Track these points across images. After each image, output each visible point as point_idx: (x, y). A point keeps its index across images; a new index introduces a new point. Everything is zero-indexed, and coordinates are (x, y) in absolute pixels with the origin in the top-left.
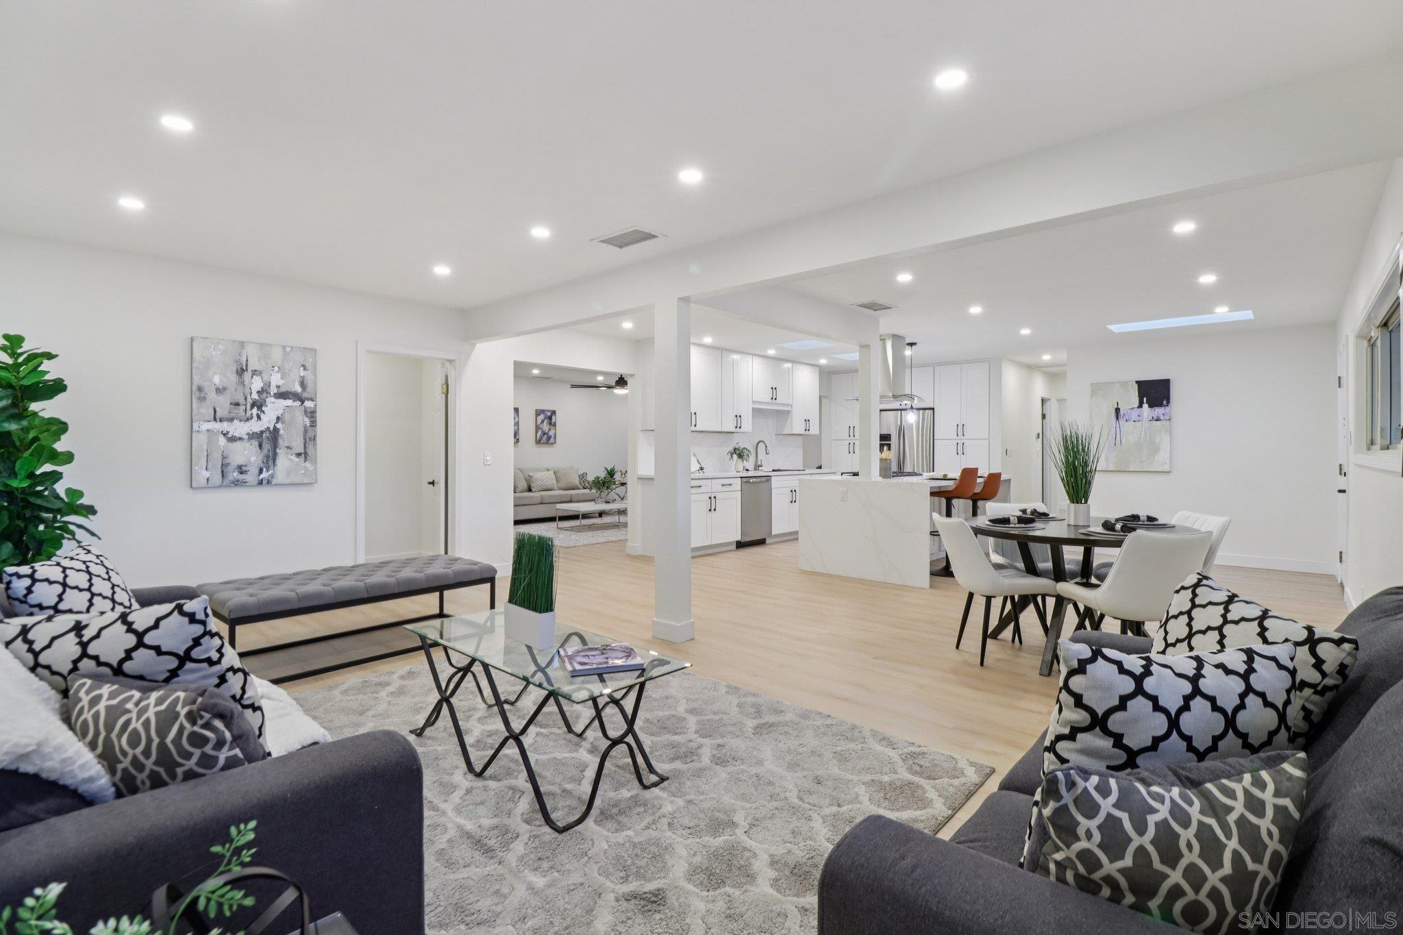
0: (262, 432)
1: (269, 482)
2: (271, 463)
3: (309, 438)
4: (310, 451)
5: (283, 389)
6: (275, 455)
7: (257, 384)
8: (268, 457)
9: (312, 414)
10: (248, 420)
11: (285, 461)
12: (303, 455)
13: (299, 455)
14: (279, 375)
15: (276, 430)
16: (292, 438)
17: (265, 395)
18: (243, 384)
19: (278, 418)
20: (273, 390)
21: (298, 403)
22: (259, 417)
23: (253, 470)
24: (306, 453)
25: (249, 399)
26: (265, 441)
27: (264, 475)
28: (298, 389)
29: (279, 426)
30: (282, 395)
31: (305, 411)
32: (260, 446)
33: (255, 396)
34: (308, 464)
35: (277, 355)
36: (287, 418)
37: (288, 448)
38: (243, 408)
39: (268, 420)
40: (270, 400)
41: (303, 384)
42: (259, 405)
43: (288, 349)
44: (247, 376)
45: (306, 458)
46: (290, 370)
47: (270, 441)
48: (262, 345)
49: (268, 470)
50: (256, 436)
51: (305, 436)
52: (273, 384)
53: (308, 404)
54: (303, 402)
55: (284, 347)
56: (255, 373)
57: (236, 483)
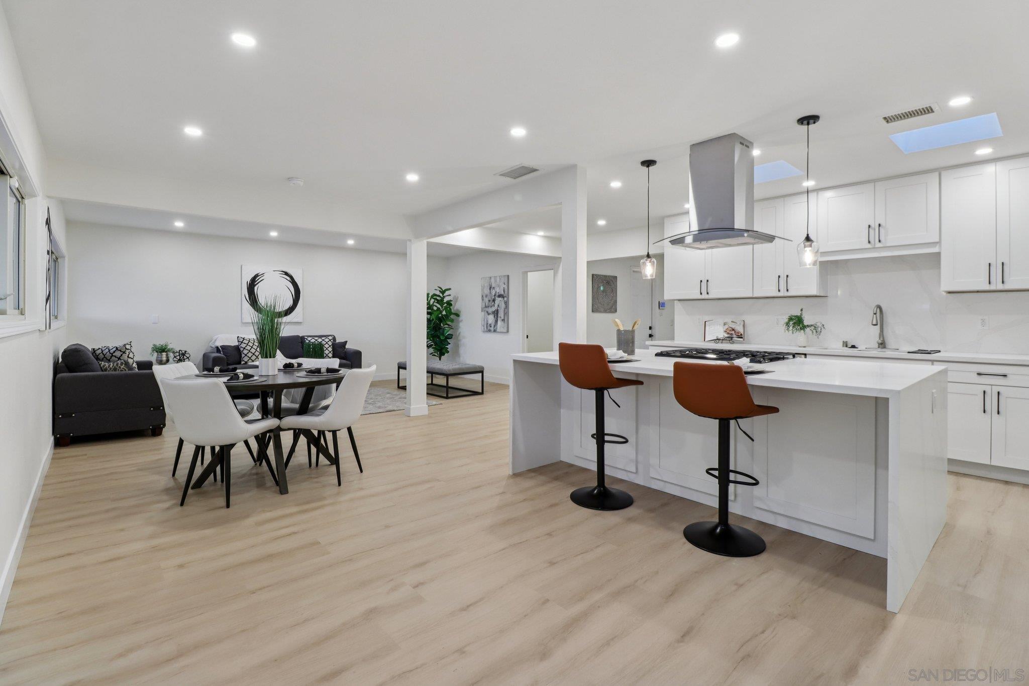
5: (499, 294)
7: (493, 292)
11: (499, 322)
12: (503, 320)
15: (498, 310)
16: (501, 314)
20: (497, 295)
23: (493, 326)
27: (495, 327)
30: (500, 296)
35: (498, 279)
40: (497, 298)
42: (494, 301)
43: (501, 277)
47: (496, 313)
50: (493, 313)
52: (497, 291)
53: (505, 299)
57: (490, 331)
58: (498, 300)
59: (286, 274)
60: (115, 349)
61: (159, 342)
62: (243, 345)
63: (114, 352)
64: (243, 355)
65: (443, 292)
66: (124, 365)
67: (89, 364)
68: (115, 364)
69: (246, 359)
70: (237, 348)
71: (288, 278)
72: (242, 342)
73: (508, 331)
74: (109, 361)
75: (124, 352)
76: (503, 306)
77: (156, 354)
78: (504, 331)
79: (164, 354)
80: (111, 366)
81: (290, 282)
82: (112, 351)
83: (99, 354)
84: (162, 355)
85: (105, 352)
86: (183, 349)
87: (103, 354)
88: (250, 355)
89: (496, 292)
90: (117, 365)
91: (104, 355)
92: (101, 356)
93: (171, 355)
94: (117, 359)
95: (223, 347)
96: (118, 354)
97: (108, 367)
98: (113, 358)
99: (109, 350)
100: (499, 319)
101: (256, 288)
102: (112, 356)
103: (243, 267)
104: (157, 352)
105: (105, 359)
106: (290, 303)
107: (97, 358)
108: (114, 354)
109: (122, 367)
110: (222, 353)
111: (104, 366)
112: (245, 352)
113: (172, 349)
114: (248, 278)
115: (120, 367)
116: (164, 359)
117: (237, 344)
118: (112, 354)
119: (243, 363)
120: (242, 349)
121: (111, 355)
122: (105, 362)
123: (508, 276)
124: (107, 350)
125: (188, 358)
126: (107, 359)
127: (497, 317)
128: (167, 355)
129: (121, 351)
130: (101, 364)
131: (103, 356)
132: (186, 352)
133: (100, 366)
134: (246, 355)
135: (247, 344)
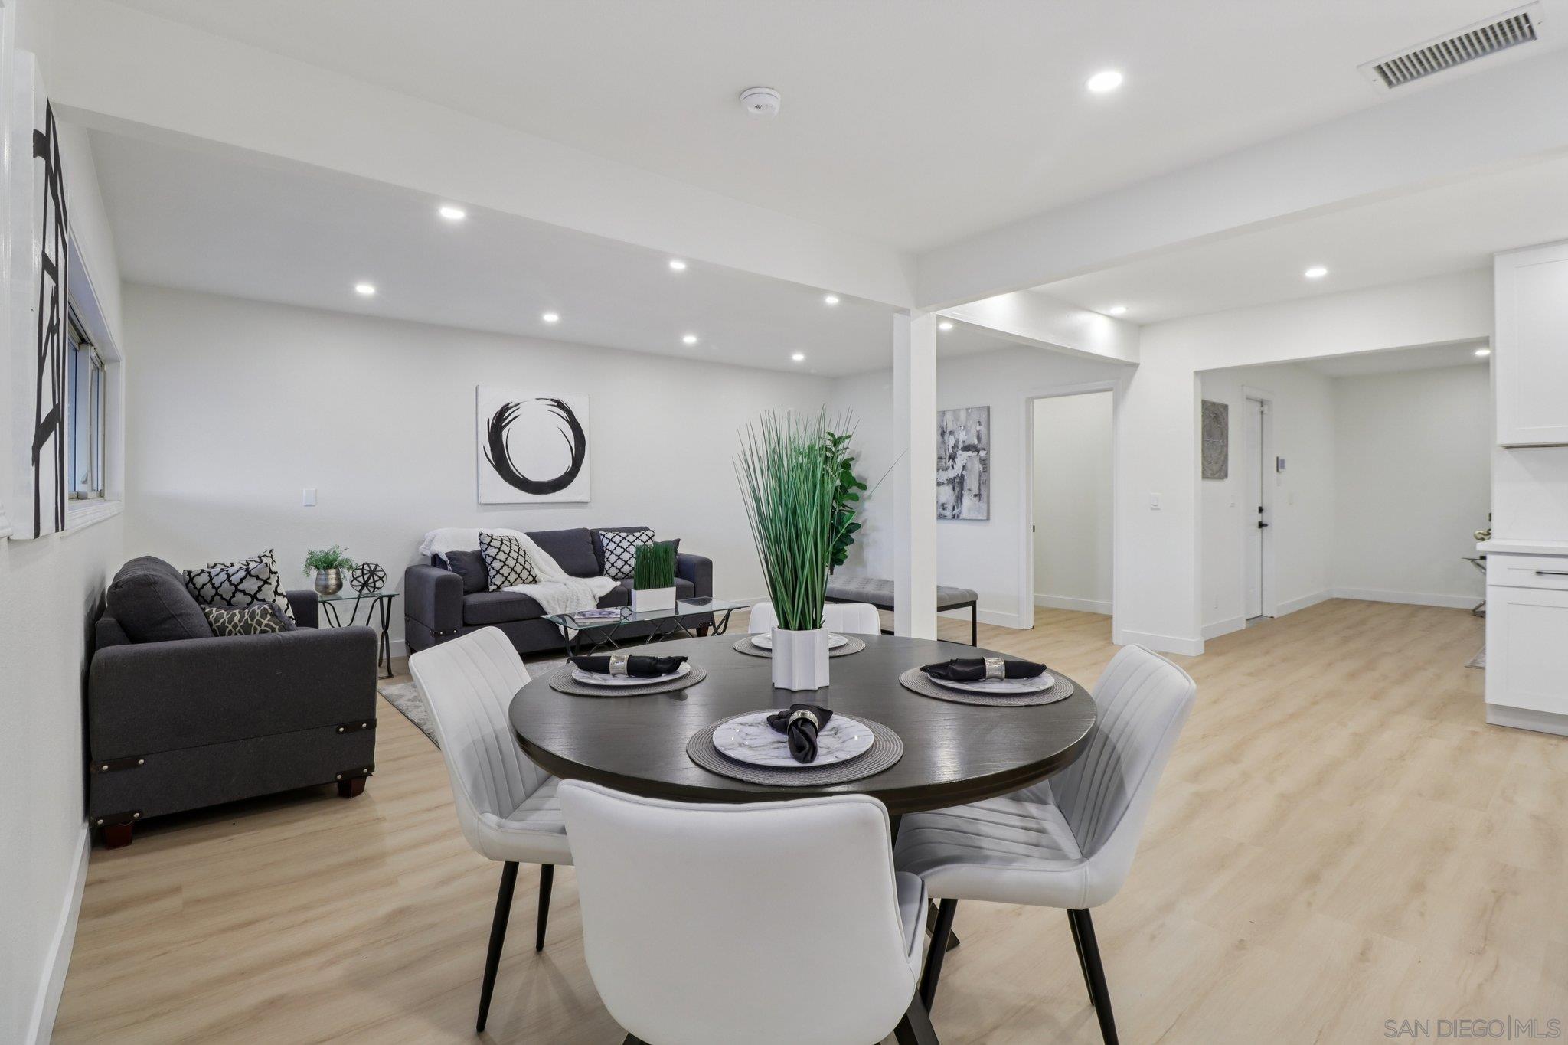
0: (955, 478)
1: (958, 517)
2: (959, 502)
3: (984, 481)
4: (984, 493)
5: (967, 443)
6: (962, 495)
7: (951, 442)
8: (957, 497)
9: (985, 462)
10: (947, 469)
11: (967, 501)
12: (978, 496)
13: (976, 496)
14: (964, 433)
15: (962, 476)
16: (972, 483)
17: (956, 449)
18: (943, 442)
19: (964, 467)
20: (961, 445)
21: (976, 453)
22: (953, 467)
23: (950, 508)
24: (980, 494)
25: (948, 454)
26: (957, 485)
27: (956, 511)
28: (976, 442)
29: (964, 472)
30: (966, 448)
31: (980, 459)
32: (954, 488)
33: (951, 451)
34: (981, 504)
35: (963, 415)
36: (969, 466)
37: (969, 490)
38: (944, 460)
39: (958, 470)
40: (960, 452)
41: (979, 438)
42: (953, 457)
43: (970, 411)
44: (947, 435)
45: (980, 498)
46: (971, 427)
47: (958, 483)
48: (954, 410)
49: (958, 508)
50: (951, 481)
51: (979, 480)
52: (961, 440)
53: (983, 453)
54: (978, 452)
55: (967, 409)
56: (951, 433)
57: (943, 517)
58: (962, 457)
59: (560, 405)
60: (242, 573)
61: (322, 547)
62: (492, 552)
63: (242, 581)
64: (492, 573)
65: (836, 442)
66: (269, 617)
67: (181, 615)
68: (246, 616)
69: (498, 580)
70: (479, 558)
71: (564, 414)
72: (489, 545)
73: (988, 519)
74: (229, 604)
75: (266, 582)
76: (977, 467)
77: (314, 572)
78: (980, 518)
79: (332, 572)
80: (236, 620)
81: (567, 421)
82: (235, 579)
83: (204, 585)
84: (327, 574)
85: (217, 581)
86: (372, 561)
87: (213, 585)
88: (505, 571)
89: (958, 441)
90: (252, 616)
91: (217, 589)
92: (209, 591)
93: (347, 575)
94: (249, 599)
95: (453, 556)
96: (251, 585)
97: (230, 623)
98: (240, 596)
99: (229, 577)
100: (965, 493)
101: (504, 433)
102: (237, 590)
103: (480, 390)
104: (317, 567)
105: (217, 598)
106: (567, 463)
107: (199, 597)
108: (241, 587)
109: (265, 622)
110: (449, 567)
111: (217, 620)
112: (497, 565)
113: (348, 560)
114: (490, 413)
115: (259, 623)
116: (333, 582)
117: (476, 547)
118: (236, 586)
119: (492, 588)
120: (489, 560)
121: (233, 588)
122: (219, 608)
123: (988, 408)
124: (223, 576)
125: (381, 579)
126: (223, 599)
127: (962, 489)
128: (338, 574)
129: (258, 578)
130: (211, 612)
131: (213, 592)
132: (377, 566)
133: (208, 618)
134: (498, 572)
135: (499, 549)
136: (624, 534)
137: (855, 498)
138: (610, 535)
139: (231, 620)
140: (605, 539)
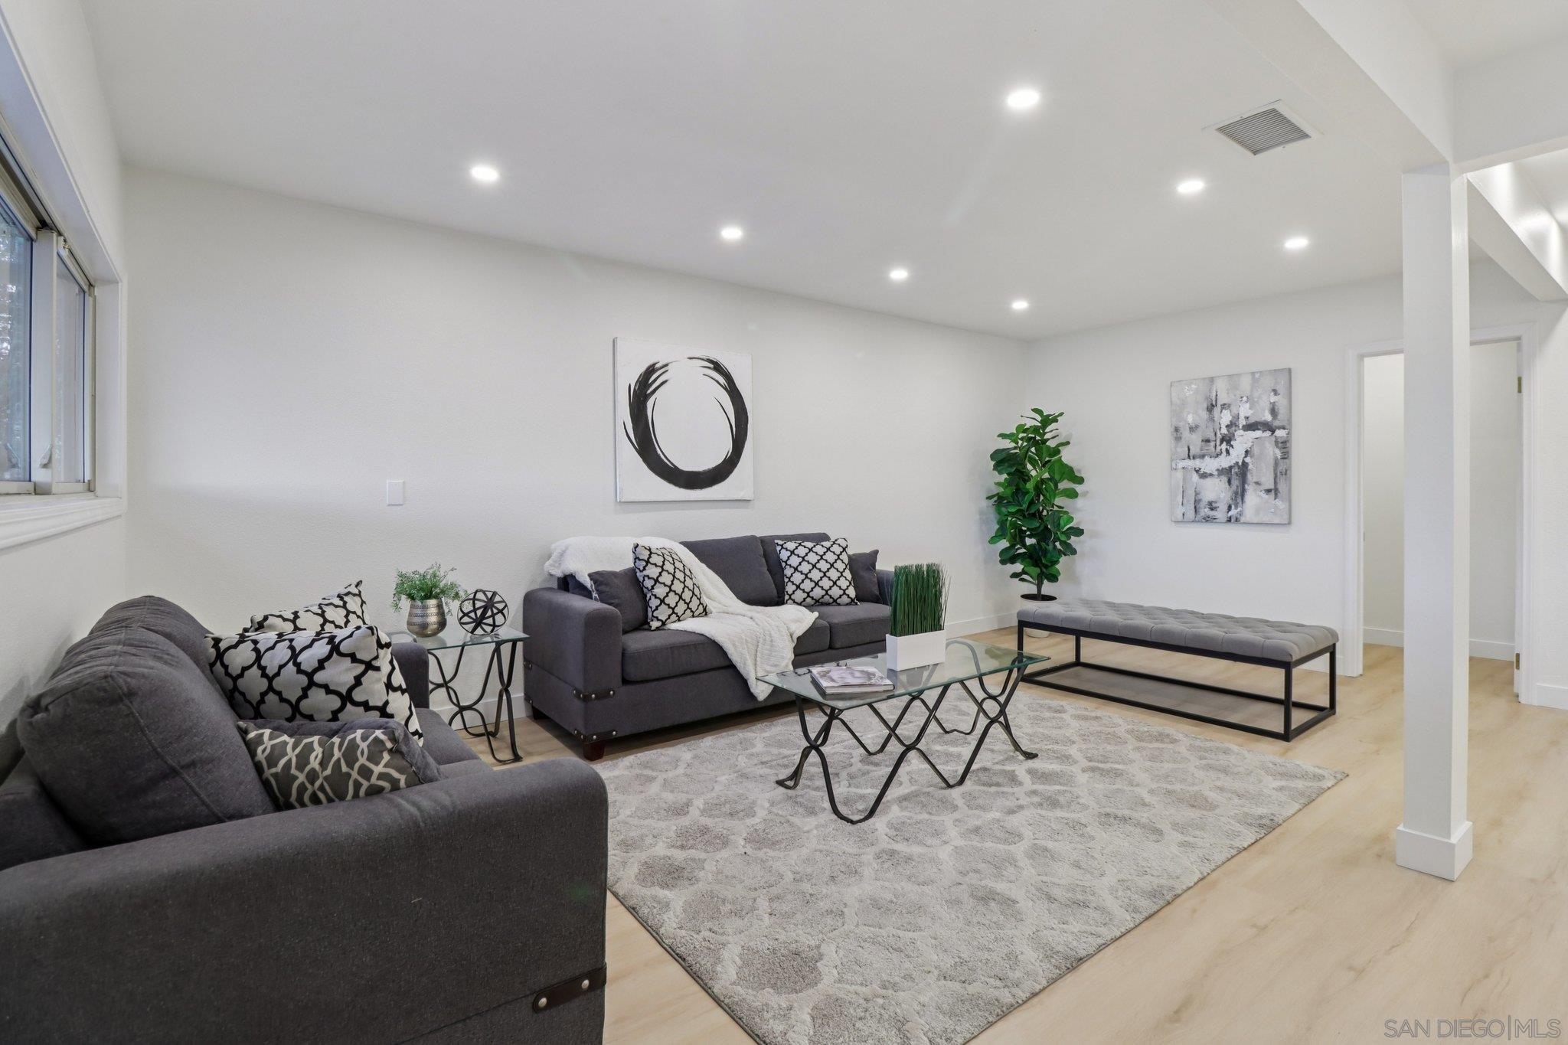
0: (1231, 468)
1: (1237, 520)
2: (1239, 500)
3: (1282, 471)
4: (1282, 487)
5: (1252, 420)
6: (1244, 491)
7: (1226, 418)
8: (1236, 493)
9: (1284, 445)
10: (1217, 456)
11: (1253, 498)
12: (1273, 491)
13: (1268, 491)
14: (1248, 405)
15: (1245, 464)
16: (1261, 473)
17: (1233, 428)
18: (1212, 420)
19: (1247, 452)
20: (1242, 422)
21: (1268, 433)
22: (1228, 452)
23: (1223, 507)
24: (1276, 490)
25: (1219, 435)
26: (1234, 477)
27: (1233, 512)
28: (1268, 417)
29: (1248, 460)
30: (1251, 427)
31: (1276, 442)
32: (1229, 482)
33: (1224, 431)
34: (1278, 502)
35: (1245, 383)
36: (1256, 451)
37: (1257, 483)
38: (1213, 444)
39: (1237, 454)
40: (1239, 433)
41: (1274, 412)
42: (1228, 440)
43: (1257, 376)
44: (1217, 410)
45: (1276, 495)
46: (1260, 397)
47: (1239, 476)
48: (1230, 376)
49: (1236, 508)
50: (1226, 472)
51: (1275, 470)
52: (1242, 416)
53: (1280, 433)
54: (1273, 432)
55: (1253, 374)
56: (1224, 406)
57: (1208, 519)
58: (1243, 440)
59: (717, 367)
60: (322, 645)
61: (418, 565)
62: (653, 571)
63: (321, 665)
64: (654, 603)
65: (1047, 420)
69: (663, 613)
70: (632, 578)
71: (722, 380)
72: (648, 562)
73: (1289, 523)
74: (296, 716)
75: (370, 666)
76: (1272, 452)
77: (405, 603)
78: (1277, 521)
79: (432, 602)
80: (314, 763)
81: (725, 389)
82: (308, 659)
83: (245, 669)
84: (425, 607)
85: (271, 661)
86: (490, 588)
87: (263, 669)
88: (672, 600)
89: (1238, 417)
90: (350, 755)
91: (270, 680)
92: (253, 682)
93: (453, 607)
94: (335, 702)
95: (597, 577)
96: (340, 673)
97: (301, 767)
98: (317, 696)
99: (294, 654)
100: (1250, 489)
101: (650, 404)
102: (312, 684)
103: (619, 343)
104: (412, 597)
106: (727, 447)
107: (233, 695)
108: (319, 677)
109: (378, 769)
110: (595, 595)
111: (272, 761)
112: (660, 591)
113: (453, 586)
114: (630, 377)
115: (366, 772)
116: (433, 619)
117: (629, 564)
118: (310, 675)
119: (655, 624)
120: (648, 583)
121: (304, 680)
122: (278, 730)
123: (1290, 370)
124: (283, 651)
125: (501, 611)
126: (282, 700)
127: (1244, 480)
128: (440, 606)
129: (354, 658)
130: (259, 739)
131: (264, 684)
132: (494, 594)
133: (253, 754)
134: (662, 601)
135: (662, 567)
136: (810, 545)
137: (1073, 494)
138: (791, 545)
139: (303, 759)
140: (783, 551)
